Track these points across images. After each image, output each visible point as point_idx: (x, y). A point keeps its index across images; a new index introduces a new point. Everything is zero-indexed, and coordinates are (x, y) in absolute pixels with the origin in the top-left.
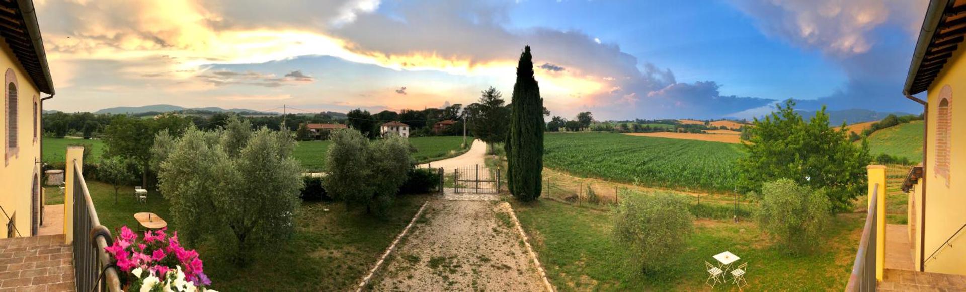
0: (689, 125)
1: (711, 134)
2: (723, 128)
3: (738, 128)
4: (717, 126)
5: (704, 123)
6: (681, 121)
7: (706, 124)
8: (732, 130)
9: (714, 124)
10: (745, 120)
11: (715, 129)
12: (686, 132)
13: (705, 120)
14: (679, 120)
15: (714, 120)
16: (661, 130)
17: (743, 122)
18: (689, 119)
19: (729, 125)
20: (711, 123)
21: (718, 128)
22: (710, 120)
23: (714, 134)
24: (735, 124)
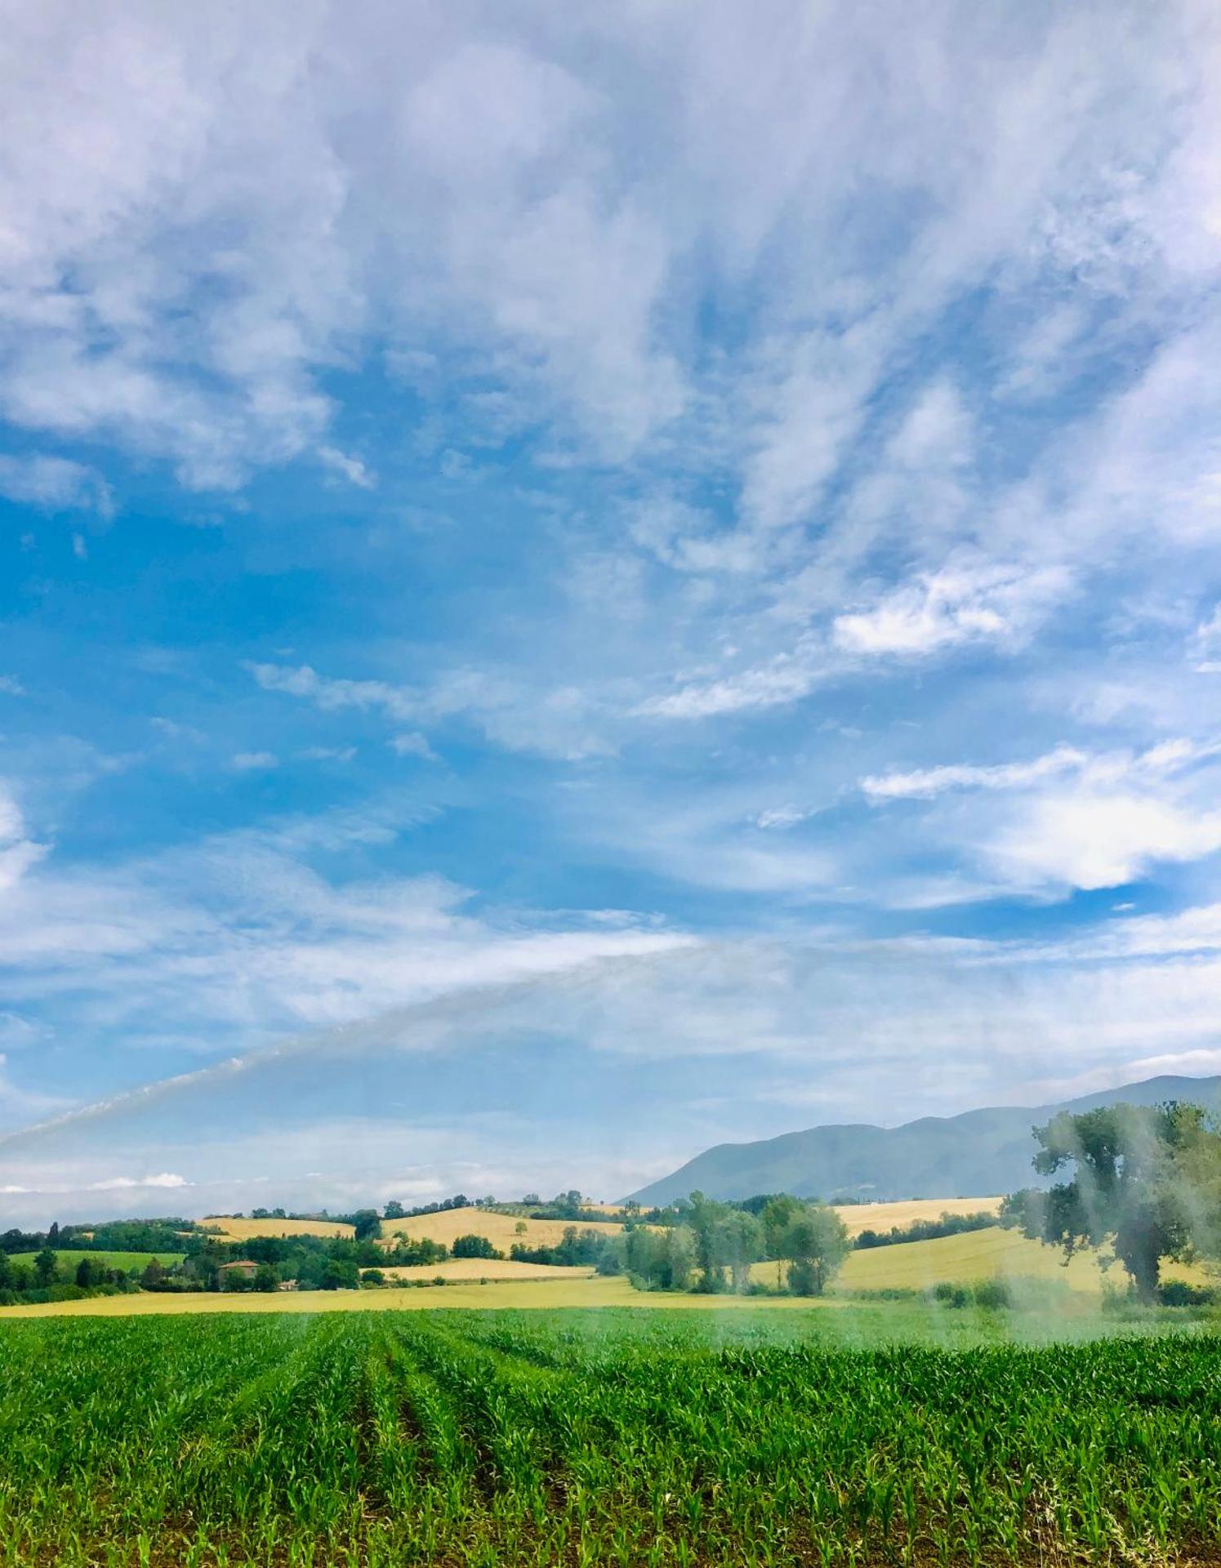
0: (271, 1242)
1: (420, 1284)
2: (469, 1248)
3: (552, 1244)
4: (437, 1241)
5: (349, 1232)
6: (209, 1224)
7: (360, 1234)
8: (519, 1256)
9: (419, 1231)
10: (573, 1196)
11: (424, 1254)
12: (265, 1285)
13: (351, 1210)
14: (200, 1222)
15: (407, 1206)
16: (118, 1283)
17: (567, 1208)
18: (259, 1215)
19: (500, 1233)
20: (389, 1227)
21: (442, 1248)
22: (382, 1213)
23: (439, 1282)
24: (531, 1224)
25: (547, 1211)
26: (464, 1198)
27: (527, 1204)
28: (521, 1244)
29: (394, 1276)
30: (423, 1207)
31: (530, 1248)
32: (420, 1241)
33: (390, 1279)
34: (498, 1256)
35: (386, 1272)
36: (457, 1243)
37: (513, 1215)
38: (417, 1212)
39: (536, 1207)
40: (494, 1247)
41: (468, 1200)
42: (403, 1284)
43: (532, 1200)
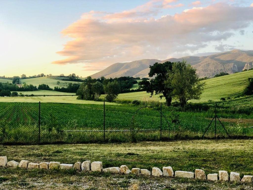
2: (43, 87)
21: (36, 87)
22: (21, 77)
24: (61, 82)
25: (66, 79)
26: (43, 74)
27: (61, 76)
28: (57, 87)
29: (21, 94)
30: (32, 76)
31: (59, 88)
32: (29, 85)
33: (19, 94)
34: (51, 90)
35: (19, 93)
36: (40, 86)
37: (57, 79)
38: (31, 78)
39: (63, 77)
40: (50, 87)
41: (45, 75)
42: (22, 96)
43: (62, 75)
